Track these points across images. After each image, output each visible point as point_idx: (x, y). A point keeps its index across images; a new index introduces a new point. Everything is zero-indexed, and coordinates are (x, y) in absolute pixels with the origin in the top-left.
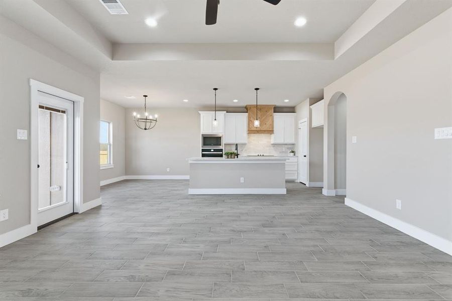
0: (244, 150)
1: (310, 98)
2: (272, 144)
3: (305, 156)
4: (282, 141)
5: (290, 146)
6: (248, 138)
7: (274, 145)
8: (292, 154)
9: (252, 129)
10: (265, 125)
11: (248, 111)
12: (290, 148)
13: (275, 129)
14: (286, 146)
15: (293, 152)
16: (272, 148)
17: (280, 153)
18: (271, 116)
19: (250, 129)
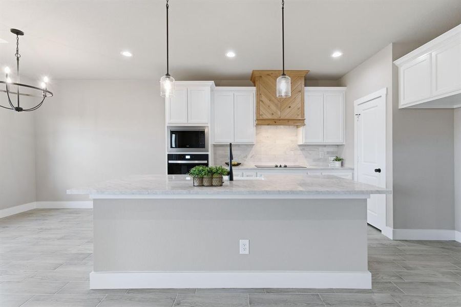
0: (249, 156)
1: (394, 44)
2: (300, 146)
3: (379, 171)
4: (319, 140)
5: (331, 149)
6: (257, 134)
7: (304, 147)
8: (338, 164)
9: (265, 117)
10: (289, 110)
11: (257, 83)
12: (332, 153)
13: (306, 116)
14: (326, 149)
15: (337, 159)
16: (299, 152)
17: (315, 160)
18: (300, 91)
19: (261, 118)
